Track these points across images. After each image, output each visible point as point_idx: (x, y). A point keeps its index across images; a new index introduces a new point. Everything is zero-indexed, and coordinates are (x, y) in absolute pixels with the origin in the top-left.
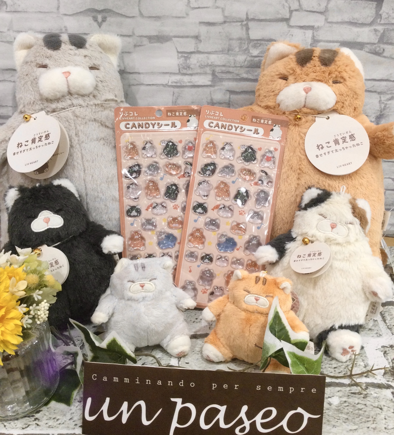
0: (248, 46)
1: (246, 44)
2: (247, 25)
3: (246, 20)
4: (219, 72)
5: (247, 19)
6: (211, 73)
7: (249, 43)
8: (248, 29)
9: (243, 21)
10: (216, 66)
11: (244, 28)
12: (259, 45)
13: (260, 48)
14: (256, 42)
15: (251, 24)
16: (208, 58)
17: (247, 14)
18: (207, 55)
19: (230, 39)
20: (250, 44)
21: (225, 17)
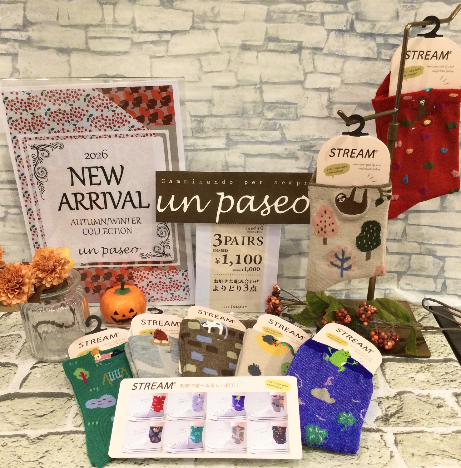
0: (263, 109)
1: (260, 107)
2: (261, 88)
3: (259, 84)
4: (234, 135)
5: (261, 82)
6: (226, 136)
7: (263, 106)
8: (262, 92)
9: (256, 85)
10: (231, 129)
11: (258, 92)
12: (274, 107)
13: (275, 110)
14: (271, 105)
15: (265, 87)
16: (222, 122)
17: (260, 77)
18: (220, 118)
19: (244, 103)
21: (239, 81)
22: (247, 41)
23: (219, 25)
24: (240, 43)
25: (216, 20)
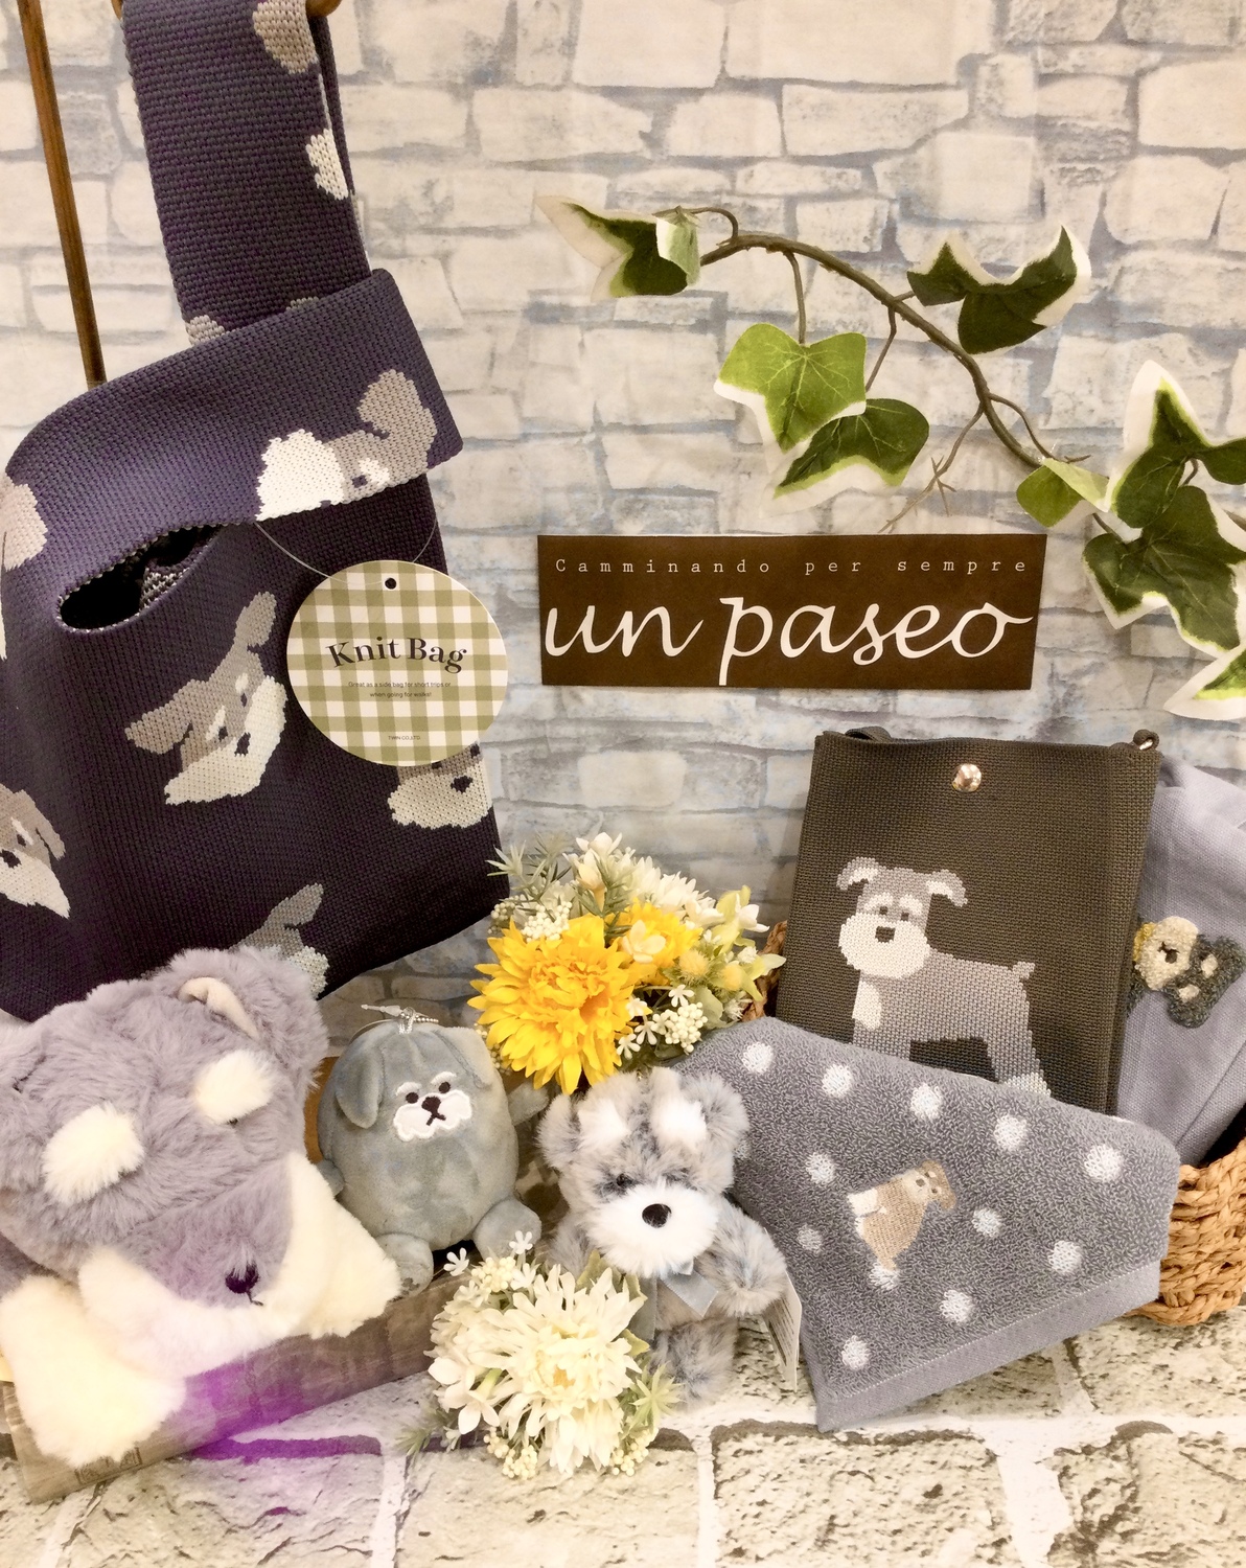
0: (607, 510)
1: (600, 504)
2: (597, 443)
3: (593, 430)
4: (519, 591)
5: (598, 426)
6: (494, 593)
7: (608, 502)
8: (601, 458)
9: (584, 433)
10: (507, 572)
11: (590, 455)
12: (641, 505)
13: (645, 514)
14: (632, 497)
15: (611, 441)
16: (481, 550)
17: (595, 410)
18: (475, 538)
19: (546, 490)
20: (611, 503)
21: (524, 420)
22: (547, 292)
23: (451, 242)
24: (526, 299)
25: (443, 225)
